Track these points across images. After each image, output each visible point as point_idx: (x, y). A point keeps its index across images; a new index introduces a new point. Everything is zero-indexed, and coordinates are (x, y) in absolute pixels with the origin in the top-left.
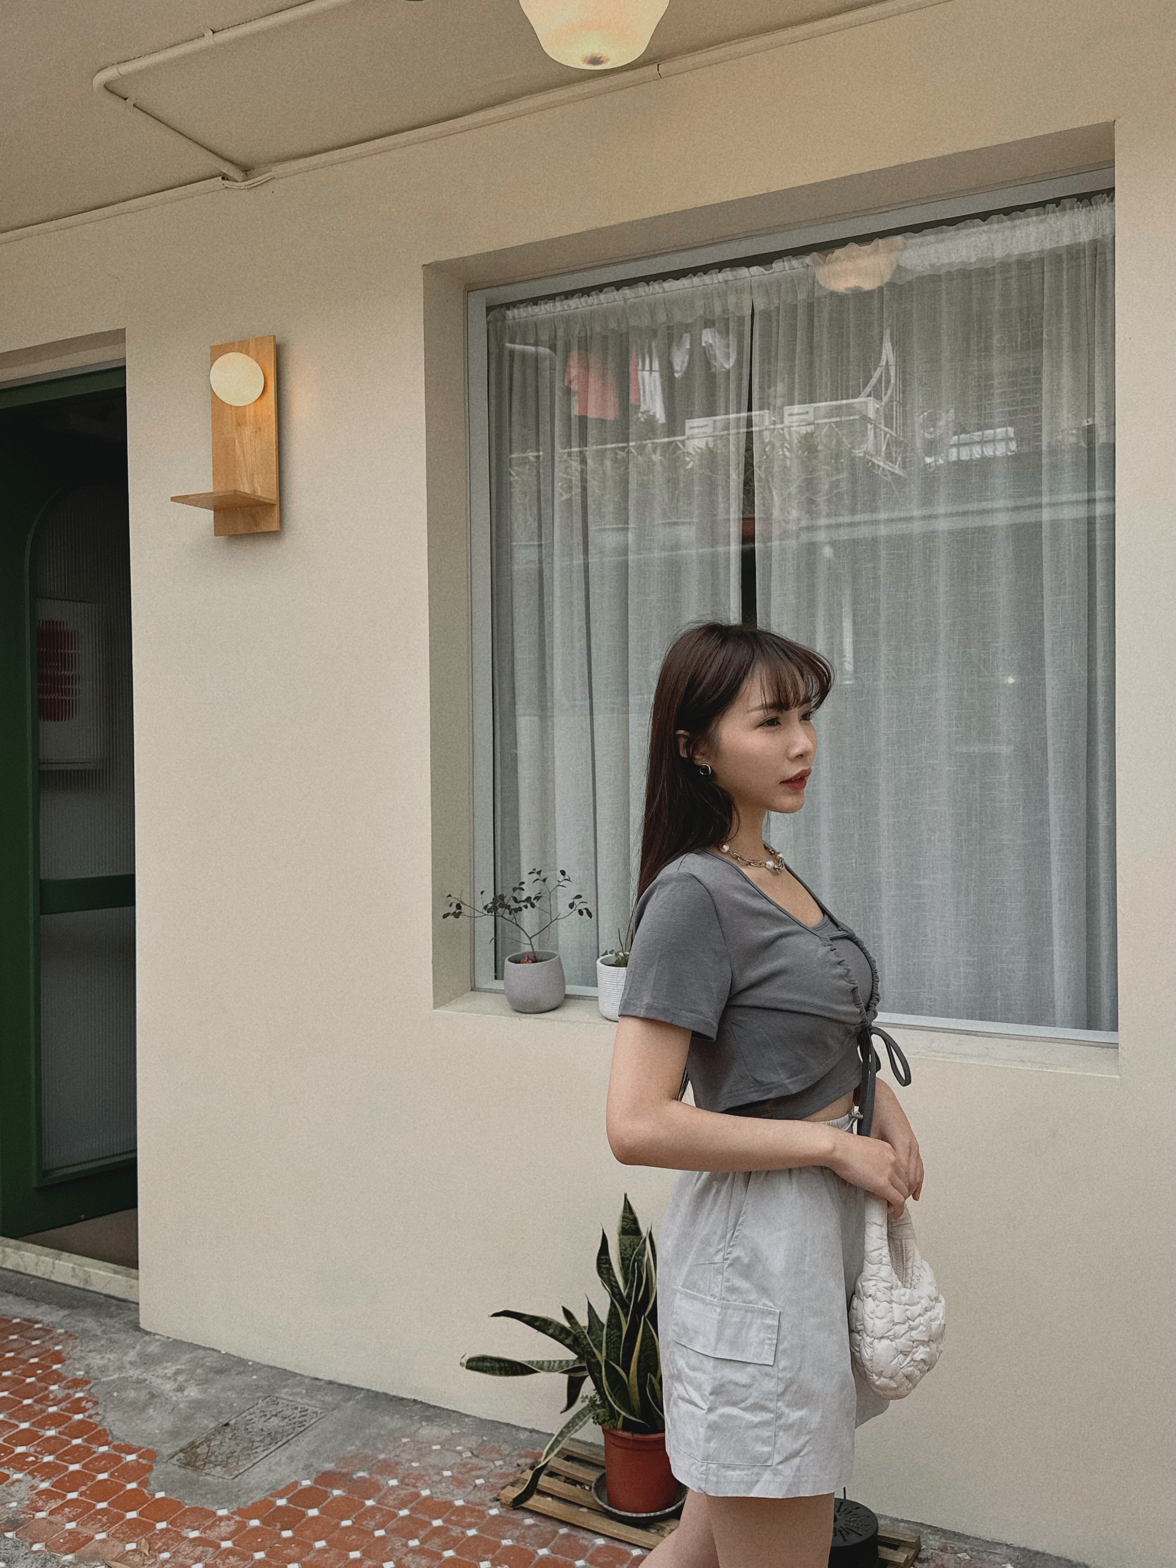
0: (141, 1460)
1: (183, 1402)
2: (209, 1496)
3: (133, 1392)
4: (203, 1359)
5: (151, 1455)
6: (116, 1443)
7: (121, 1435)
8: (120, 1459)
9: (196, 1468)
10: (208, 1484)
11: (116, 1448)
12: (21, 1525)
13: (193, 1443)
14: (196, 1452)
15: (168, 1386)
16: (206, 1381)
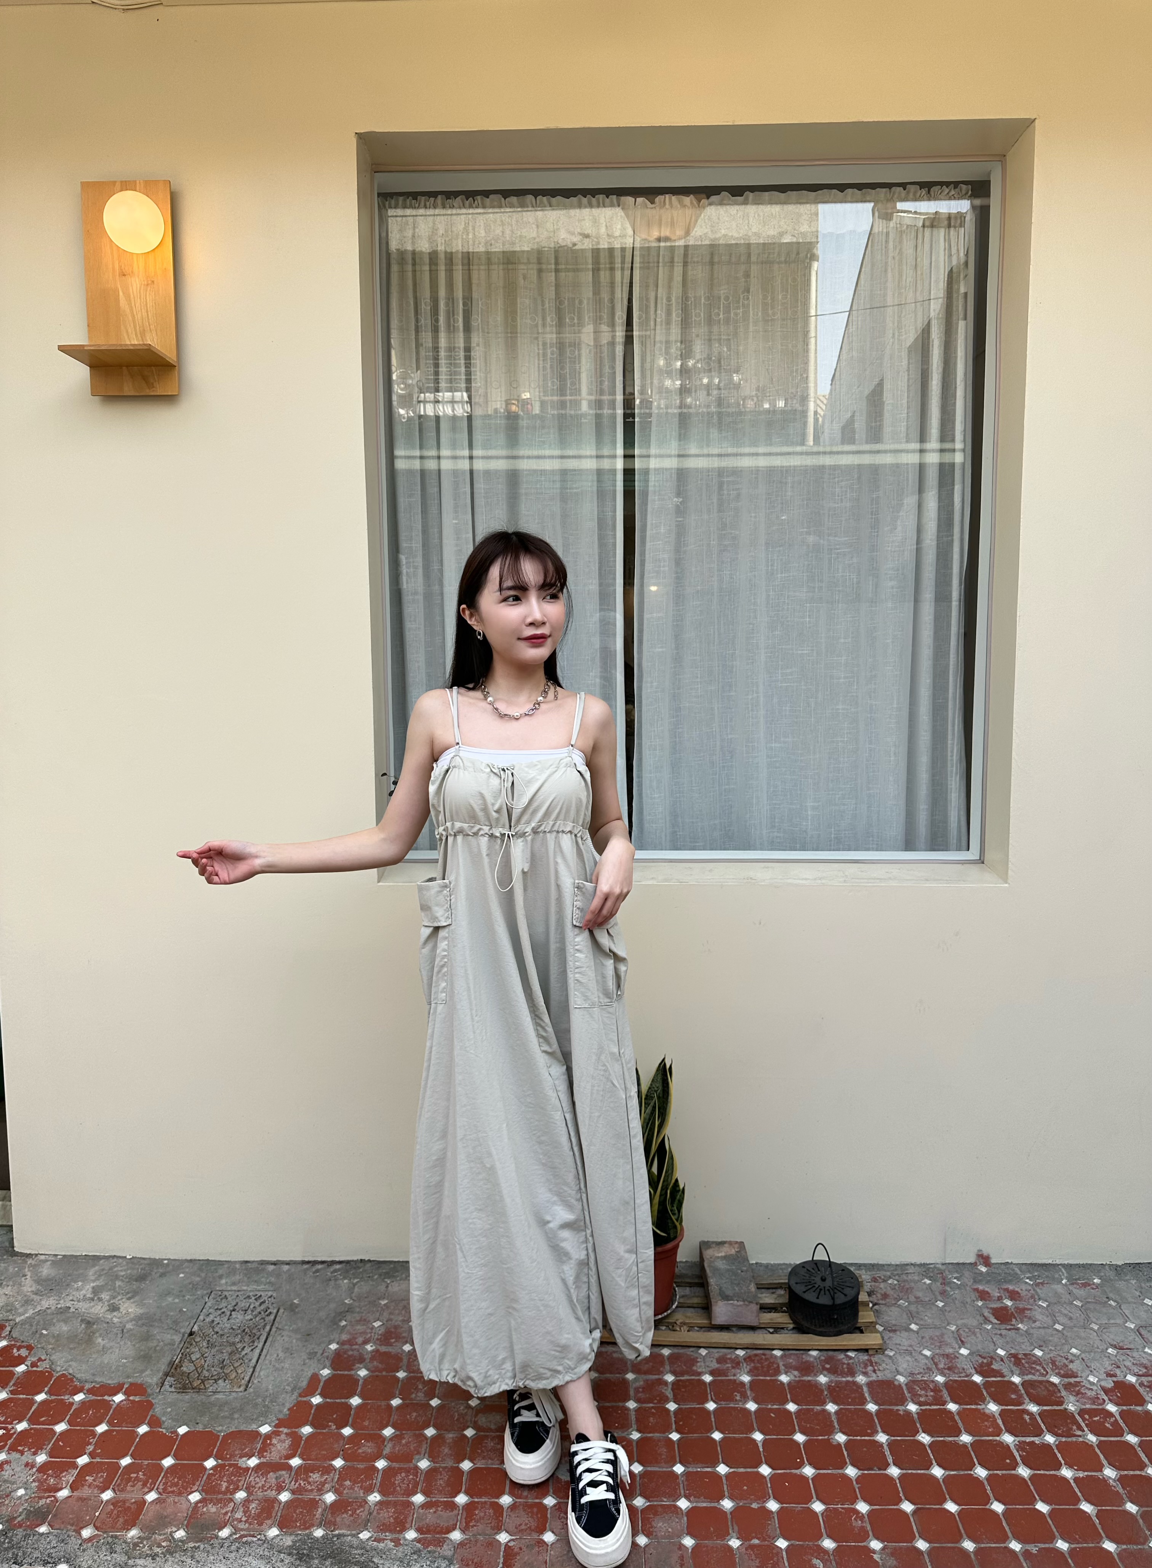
0: (131, 1398)
1: (128, 1322)
2: (236, 1416)
3: (62, 1324)
4: (111, 1269)
5: (135, 1389)
6: (88, 1386)
7: (88, 1377)
8: (107, 1405)
9: (198, 1390)
10: (226, 1403)
11: (90, 1391)
12: (49, 1512)
13: (171, 1364)
14: (183, 1373)
15: (98, 1310)
16: (135, 1293)
